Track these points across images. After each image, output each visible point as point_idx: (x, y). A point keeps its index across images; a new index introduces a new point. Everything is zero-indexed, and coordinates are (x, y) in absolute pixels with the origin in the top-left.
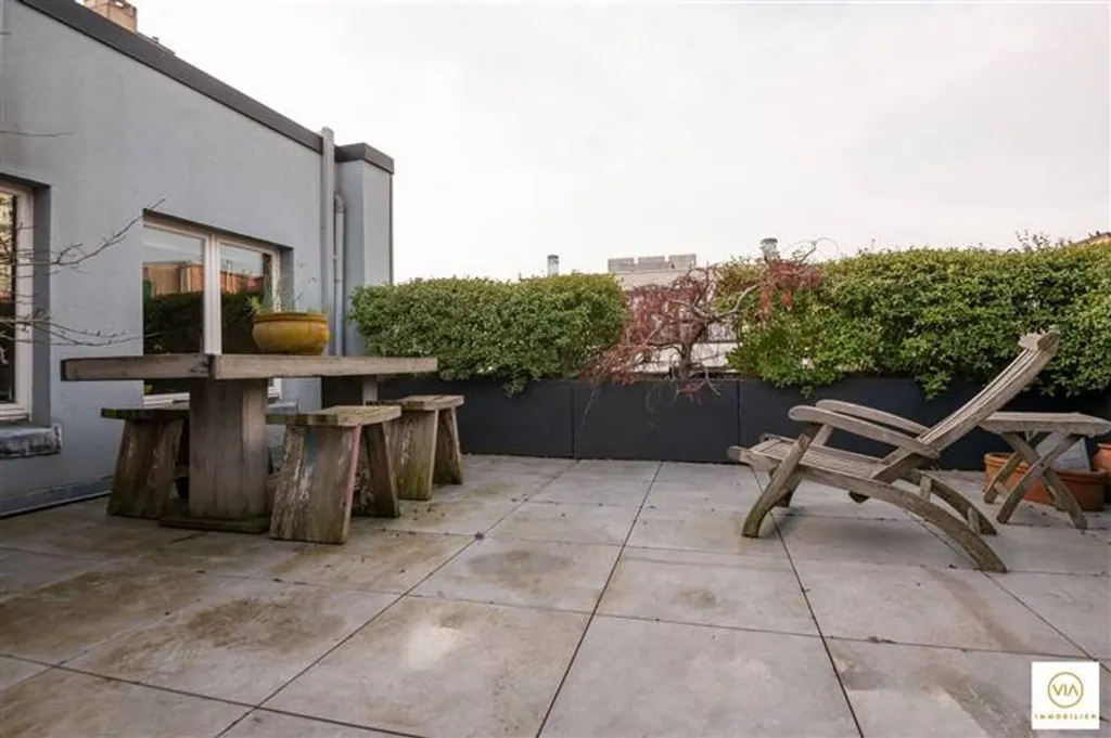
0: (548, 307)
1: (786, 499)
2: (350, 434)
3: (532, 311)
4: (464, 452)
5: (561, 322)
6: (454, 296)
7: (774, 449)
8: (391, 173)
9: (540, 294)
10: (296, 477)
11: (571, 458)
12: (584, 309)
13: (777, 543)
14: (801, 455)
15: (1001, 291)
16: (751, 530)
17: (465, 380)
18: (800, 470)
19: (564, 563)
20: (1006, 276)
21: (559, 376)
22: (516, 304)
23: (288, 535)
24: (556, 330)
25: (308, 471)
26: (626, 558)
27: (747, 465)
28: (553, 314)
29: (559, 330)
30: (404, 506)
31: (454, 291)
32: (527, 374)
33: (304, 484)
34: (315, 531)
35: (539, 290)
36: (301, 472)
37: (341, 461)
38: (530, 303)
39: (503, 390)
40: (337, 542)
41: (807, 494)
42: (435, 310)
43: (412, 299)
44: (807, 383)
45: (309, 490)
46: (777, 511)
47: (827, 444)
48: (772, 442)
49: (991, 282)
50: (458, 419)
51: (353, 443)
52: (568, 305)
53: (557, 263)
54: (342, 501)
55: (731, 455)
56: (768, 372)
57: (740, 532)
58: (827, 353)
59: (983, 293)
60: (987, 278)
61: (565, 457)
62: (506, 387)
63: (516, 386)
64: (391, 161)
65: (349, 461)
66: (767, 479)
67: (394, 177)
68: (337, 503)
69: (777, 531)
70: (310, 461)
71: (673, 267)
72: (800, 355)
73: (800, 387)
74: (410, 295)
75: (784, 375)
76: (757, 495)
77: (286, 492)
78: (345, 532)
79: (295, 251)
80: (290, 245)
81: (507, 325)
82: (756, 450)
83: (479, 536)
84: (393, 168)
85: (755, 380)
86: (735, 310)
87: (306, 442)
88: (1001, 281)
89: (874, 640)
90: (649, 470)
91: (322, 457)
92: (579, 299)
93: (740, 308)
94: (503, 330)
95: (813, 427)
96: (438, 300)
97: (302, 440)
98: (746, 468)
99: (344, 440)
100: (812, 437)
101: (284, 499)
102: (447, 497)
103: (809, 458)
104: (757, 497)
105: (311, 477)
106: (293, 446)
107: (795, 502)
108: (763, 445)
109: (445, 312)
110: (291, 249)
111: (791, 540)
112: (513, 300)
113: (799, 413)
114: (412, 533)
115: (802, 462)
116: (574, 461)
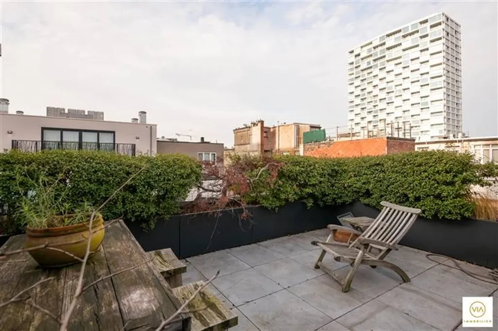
39: (142, 227)
62: (144, 225)
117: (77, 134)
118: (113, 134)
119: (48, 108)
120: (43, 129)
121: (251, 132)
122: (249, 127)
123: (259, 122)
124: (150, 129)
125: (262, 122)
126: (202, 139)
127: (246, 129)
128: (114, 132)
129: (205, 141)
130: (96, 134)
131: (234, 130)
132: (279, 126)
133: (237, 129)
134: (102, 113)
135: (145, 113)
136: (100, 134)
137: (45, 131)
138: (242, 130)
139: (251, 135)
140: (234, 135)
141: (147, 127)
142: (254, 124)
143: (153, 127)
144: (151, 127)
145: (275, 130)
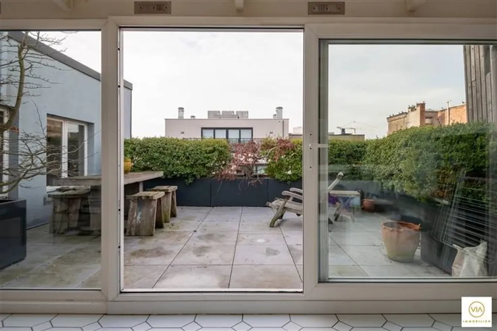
0: (204, 152)
1: (281, 217)
2: (154, 202)
3: (197, 154)
4: (177, 205)
5: (208, 158)
6: (166, 146)
7: (278, 203)
8: (131, 90)
9: (200, 147)
10: (135, 215)
11: (210, 206)
12: (216, 153)
13: (278, 228)
14: (285, 204)
15: (343, 153)
16: (272, 225)
17: (170, 179)
18: (285, 208)
19: (224, 236)
20: (345, 149)
21: (205, 176)
22: (191, 151)
23: (133, 234)
24: (206, 161)
25: (140, 214)
26: (240, 234)
27: (271, 207)
28: (206, 155)
29: (208, 161)
30: (165, 225)
31: (166, 144)
32: (194, 176)
33: (138, 218)
34: (143, 232)
35: (200, 146)
36: (137, 214)
37: (151, 210)
38: (197, 151)
39: (185, 182)
40: (152, 235)
41: (288, 215)
42: (158, 151)
43: (149, 147)
44: (289, 180)
45: (140, 220)
46: (279, 220)
47: (293, 201)
48: (278, 200)
49: (340, 150)
50: (176, 194)
51: (155, 204)
52: (211, 152)
53: (183, 111)
54: (152, 222)
55: (267, 205)
56: (278, 176)
57: (269, 225)
58: (295, 171)
59: (339, 154)
60: (340, 149)
61: (208, 206)
62: (186, 181)
63: (190, 181)
64: (131, 85)
65: (154, 210)
66: (276, 211)
67: (133, 91)
68: (151, 223)
69: (279, 225)
70: (140, 210)
71: (238, 118)
72: (287, 170)
73: (287, 181)
74: (147, 145)
75: (282, 177)
76: (273, 216)
77: (132, 221)
78: (154, 232)
79: (95, 125)
80: (93, 122)
81: (188, 158)
82: (273, 203)
83: (195, 231)
84: (132, 87)
85: (273, 179)
86: (268, 155)
87: (138, 205)
88: (344, 150)
89: (298, 245)
90: (239, 209)
91: (145, 210)
92: (214, 150)
93: (269, 155)
94: (186, 160)
95: (288, 197)
96: (160, 147)
97: (136, 204)
98: (270, 208)
99: (152, 203)
100: (288, 199)
101: (131, 222)
102: (173, 221)
103: (288, 205)
104: (273, 217)
105: (141, 216)
106: (133, 206)
107: (284, 218)
108: (275, 201)
109: (163, 153)
110: (93, 124)
111: (282, 227)
112: (190, 149)
113: (285, 193)
114: (173, 232)
115: (285, 206)
116: (211, 208)
117: (225, 131)
118: (251, 131)
119: (209, 112)
120: (203, 129)
121: (408, 119)
122: (406, 113)
123: (418, 105)
124: (282, 124)
125: (422, 106)
126: (343, 130)
127: (401, 116)
128: (251, 129)
129: (346, 133)
130: (238, 131)
131: (388, 118)
132: (449, 109)
133: (391, 117)
134: (247, 112)
135: (281, 108)
136: (242, 131)
137: (204, 131)
138: (397, 118)
139: (408, 123)
140: (387, 123)
141: (279, 122)
142: (413, 109)
143: (285, 121)
144: (283, 122)
145: (444, 114)
